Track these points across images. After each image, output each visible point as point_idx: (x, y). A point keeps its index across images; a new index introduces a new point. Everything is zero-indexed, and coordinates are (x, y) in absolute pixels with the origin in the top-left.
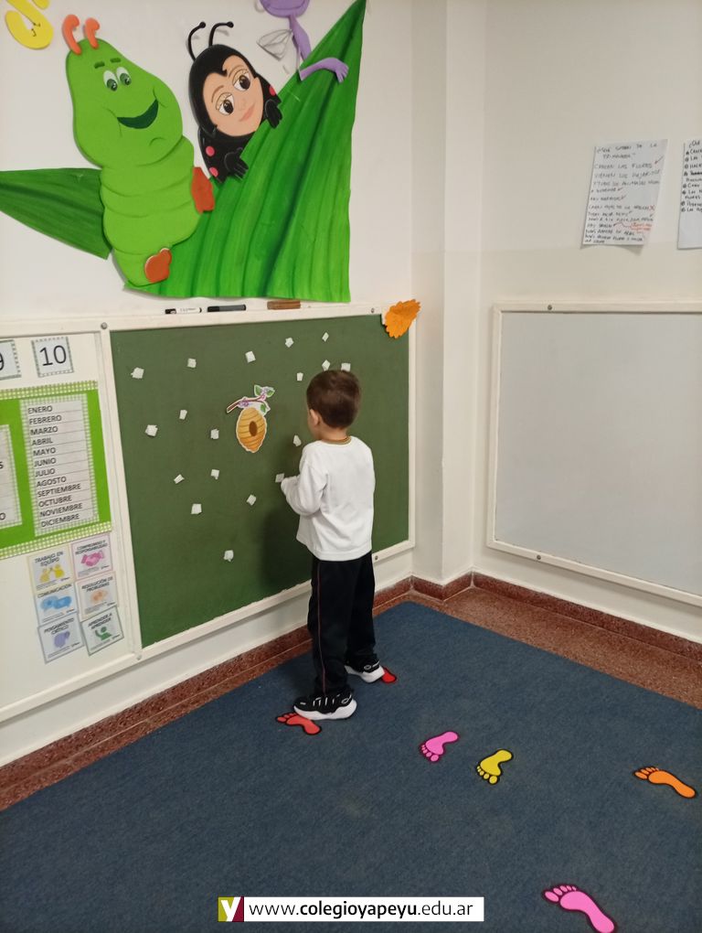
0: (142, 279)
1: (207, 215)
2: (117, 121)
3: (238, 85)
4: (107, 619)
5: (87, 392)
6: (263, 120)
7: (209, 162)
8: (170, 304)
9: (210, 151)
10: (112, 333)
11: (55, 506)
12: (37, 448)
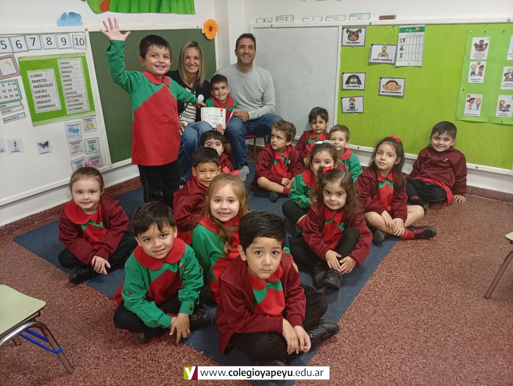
5: (82, 57)
10: (90, 33)
11: (73, 103)
12: (64, 79)
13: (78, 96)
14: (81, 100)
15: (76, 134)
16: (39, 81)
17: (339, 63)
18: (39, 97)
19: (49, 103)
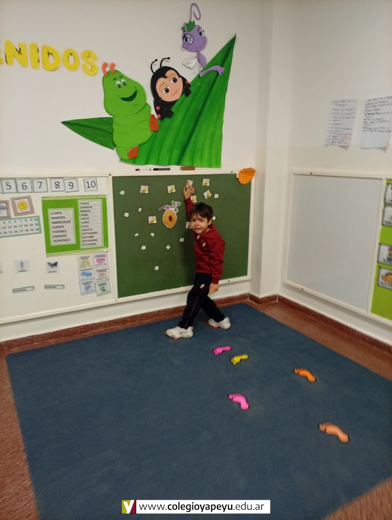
0: (126, 158)
1: (155, 133)
2: (120, 100)
3: (172, 81)
4: (105, 284)
5: (102, 198)
6: (182, 94)
7: (157, 112)
8: (138, 167)
9: (158, 108)
10: (113, 177)
11: (88, 239)
12: (83, 217)
13: (94, 233)
14: (96, 237)
16: (58, 218)
18: (56, 232)
19: (64, 238)
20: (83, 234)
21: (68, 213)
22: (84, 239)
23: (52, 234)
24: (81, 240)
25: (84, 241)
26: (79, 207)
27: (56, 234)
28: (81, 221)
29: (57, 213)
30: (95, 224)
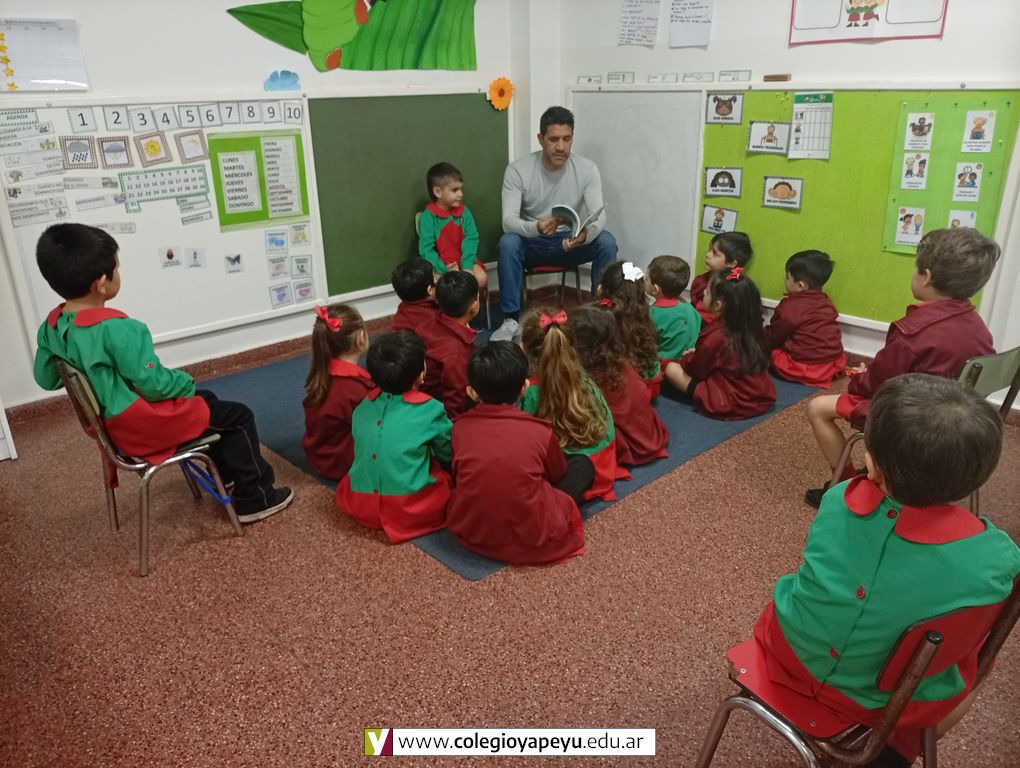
0: (324, 66)
5: (295, 135)
10: (309, 100)
11: (279, 202)
12: (271, 166)
13: (287, 192)
14: (290, 198)
15: (279, 247)
16: (234, 168)
17: (702, 152)
18: (232, 191)
19: (244, 201)
20: (272, 194)
21: (247, 159)
22: (274, 203)
23: (227, 195)
24: (269, 203)
25: (273, 206)
26: (263, 150)
27: (231, 195)
28: (267, 173)
29: (230, 160)
30: (288, 176)
